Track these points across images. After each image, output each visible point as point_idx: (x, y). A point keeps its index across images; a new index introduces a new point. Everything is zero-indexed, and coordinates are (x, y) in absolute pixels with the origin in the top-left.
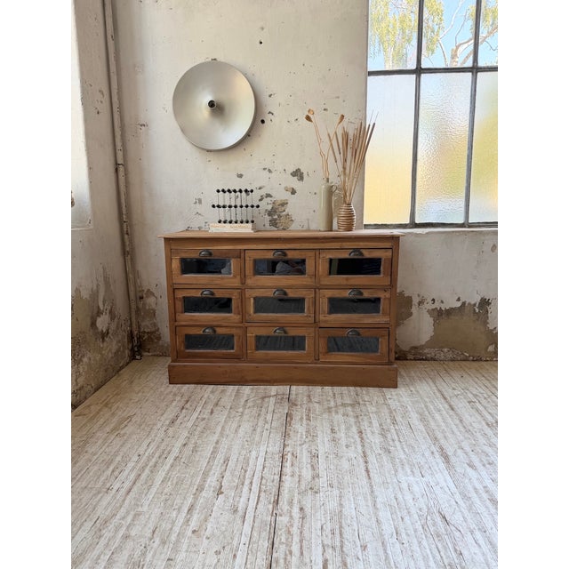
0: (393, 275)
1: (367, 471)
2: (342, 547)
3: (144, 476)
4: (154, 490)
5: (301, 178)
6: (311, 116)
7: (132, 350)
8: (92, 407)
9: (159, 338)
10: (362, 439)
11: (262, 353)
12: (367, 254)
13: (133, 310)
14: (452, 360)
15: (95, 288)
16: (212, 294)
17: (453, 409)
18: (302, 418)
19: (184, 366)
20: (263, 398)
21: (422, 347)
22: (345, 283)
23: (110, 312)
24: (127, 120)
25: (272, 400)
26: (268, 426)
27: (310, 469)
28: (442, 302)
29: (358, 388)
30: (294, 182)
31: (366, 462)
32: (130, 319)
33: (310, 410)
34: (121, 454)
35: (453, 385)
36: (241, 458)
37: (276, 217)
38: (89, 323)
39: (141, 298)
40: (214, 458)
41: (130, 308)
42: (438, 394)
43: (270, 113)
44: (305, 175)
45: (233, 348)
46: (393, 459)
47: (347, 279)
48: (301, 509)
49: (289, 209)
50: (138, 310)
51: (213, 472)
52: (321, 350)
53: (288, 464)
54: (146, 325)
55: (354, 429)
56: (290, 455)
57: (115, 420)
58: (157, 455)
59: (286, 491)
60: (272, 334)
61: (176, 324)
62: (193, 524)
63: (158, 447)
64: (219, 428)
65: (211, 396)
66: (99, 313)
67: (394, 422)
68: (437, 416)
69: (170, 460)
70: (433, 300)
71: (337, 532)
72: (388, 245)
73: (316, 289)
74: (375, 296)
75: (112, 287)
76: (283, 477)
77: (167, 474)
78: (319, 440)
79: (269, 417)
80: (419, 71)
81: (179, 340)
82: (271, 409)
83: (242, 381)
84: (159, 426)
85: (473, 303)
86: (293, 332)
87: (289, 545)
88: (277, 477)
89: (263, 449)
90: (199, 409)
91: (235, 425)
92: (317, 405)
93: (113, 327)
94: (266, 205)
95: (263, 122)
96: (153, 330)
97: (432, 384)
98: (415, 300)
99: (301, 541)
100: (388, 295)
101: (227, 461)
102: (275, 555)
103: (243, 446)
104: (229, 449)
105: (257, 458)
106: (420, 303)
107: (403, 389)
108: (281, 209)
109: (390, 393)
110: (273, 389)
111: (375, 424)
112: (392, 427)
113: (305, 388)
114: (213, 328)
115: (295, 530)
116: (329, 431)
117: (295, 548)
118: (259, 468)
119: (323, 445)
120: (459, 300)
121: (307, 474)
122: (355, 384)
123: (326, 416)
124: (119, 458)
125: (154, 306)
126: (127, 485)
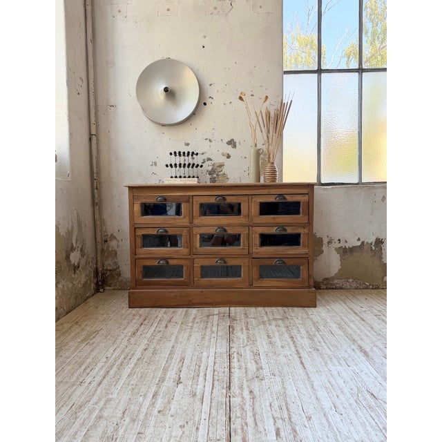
0: (310, 214)
1: (302, 363)
2: (290, 418)
3: (112, 372)
4: (121, 382)
5: (235, 146)
6: (243, 97)
7: (97, 284)
8: (65, 325)
9: (119, 275)
10: (294, 342)
11: (206, 280)
12: (289, 199)
13: (99, 251)
14: (356, 289)
15: (70, 228)
16: (166, 231)
17: (363, 320)
18: (242, 329)
19: (142, 292)
20: (208, 316)
21: (332, 278)
22: (272, 221)
23: (81, 250)
24: (100, 102)
25: (216, 318)
26: (214, 335)
27: (254, 363)
28: (346, 242)
29: (285, 308)
30: (229, 150)
31: (300, 358)
32: (96, 258)
33: (247, 323)
34: (91, 357)
35: (360, 305)
36: (195, 358)
37: (215, 176)
38: (64, 256)
39: (106, 241)
40: (172, 358)
41: (96, 249)
42: (349, 310)
43: (210, 97)
44: (237, 144)
45: (182, 277)
46: (322, 355)
47: (274, 218)
48: (251, 392)
49: (225, 170)
50: (103, 251)
51: (171, 368)
52: (254, 277)
53: (235, 360)
54: (109, 263)
55: (286, 335)
56: (235, 355)
57: (85, 333)
58: (122, 357)
59: (236, 379)
60: (215, 264)
61: (137, 257)
62: (159, 405)
63: (123, 351)
64: (173, 338)
65: (164, 315)
66: (72, 249)
67: (318, 330)
68: (351, 325)
69: (134, 361)
70: (339, 240)
71: (284, 407)
72: (305, 191)
73: (250, 226)
74: (297, 232)
75: (83, 230)
76: (232, 370)
77: (132, 370)
78: (258, 343)
79: (215, 329)
80: (319, 71)
81: (138, 270)
82: (215, 323)
83: (189, 304)
84: (122, 336)
85: (370, 242)
86: (231, 262)
87: (244, 418)
88: (227, 370)
89: (212, 351)
90: (155, 325)
91: (186, 335)
92: (253, 320)
93: (83, 262)
94: (207, 167)
95: (205, 104)
96: (115, 267)
97: (343, 305)
98: (325, 241)
99: (254, 415)
100: (306, 231)
101: (182, 360)
102: (232, 426)
103: (195, 349)
104: (184, 351)
105: (208, 357)
106: (329, 243)
107: (321, 308)
108: (219, 169)
109: (311, 311)
110: (216, 310)
111: (303, 331)
112: (317, 333)
113: (242, 308)
114: (166, 259)
115: (248, 407)
116: (266, 337)
117: (250, 421)
118: (211, 364)
119: (262, 345)
120: (359, 240)
121: (252, 367)
122: (283, 305)
123: (262, 327)
124: (90, 360)
125: (115, 248)
126: (98, 379)
